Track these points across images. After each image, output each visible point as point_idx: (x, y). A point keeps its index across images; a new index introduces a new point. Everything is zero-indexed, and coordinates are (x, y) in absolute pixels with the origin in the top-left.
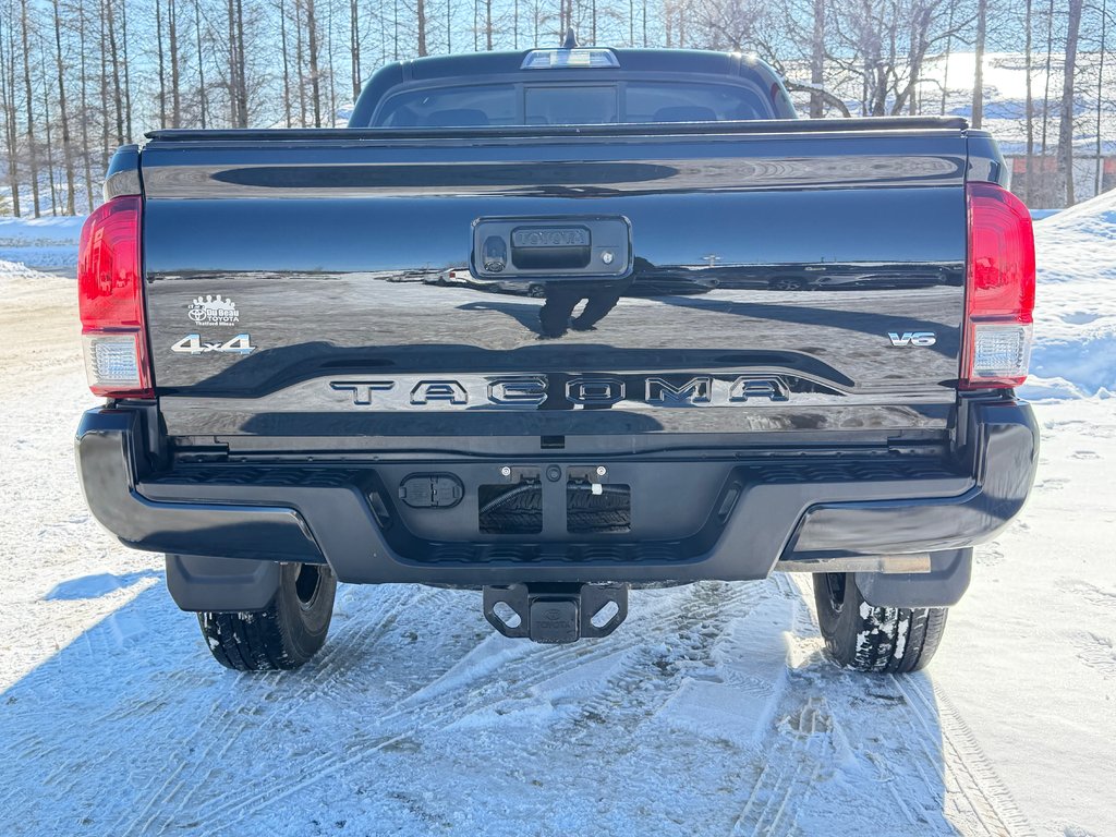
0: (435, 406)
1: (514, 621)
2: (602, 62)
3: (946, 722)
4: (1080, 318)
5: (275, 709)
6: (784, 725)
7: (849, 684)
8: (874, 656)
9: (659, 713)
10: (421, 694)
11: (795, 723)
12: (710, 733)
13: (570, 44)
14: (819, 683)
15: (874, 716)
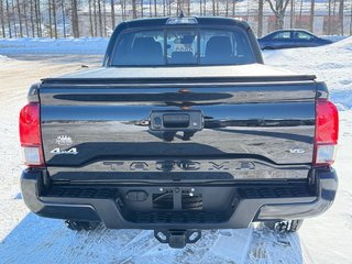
0: (138, 170)
1: (164, 238)
2: (193, 22)
3: (304, 254)
4: (346, 82)
5: (88, 246)
6: (251, 255)
7: (272, 237)
8: (281, 229)
9: (211, 249)
10: (134, 240)
11: (255, 255)
12: (228, 258)
13: (182, 16)
14: (262, 236)
15: (280, 250)
